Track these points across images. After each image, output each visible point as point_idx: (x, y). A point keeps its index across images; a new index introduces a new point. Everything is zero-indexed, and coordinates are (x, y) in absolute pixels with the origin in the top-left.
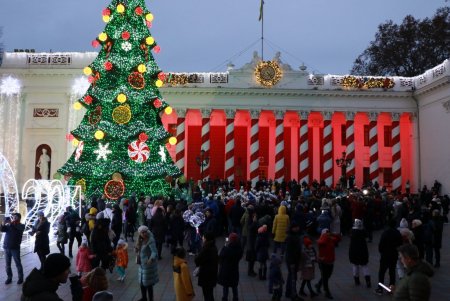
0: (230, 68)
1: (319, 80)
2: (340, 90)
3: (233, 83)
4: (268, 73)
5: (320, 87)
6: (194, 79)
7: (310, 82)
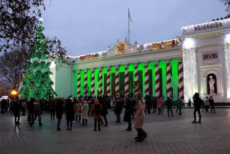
0: (109, 48)
1: (142, 47)
2: (151, 50)
3: (109, 55)
4: (121, 48)
5: (142, 51)
6: (97, 55)
7: (138, 49)
